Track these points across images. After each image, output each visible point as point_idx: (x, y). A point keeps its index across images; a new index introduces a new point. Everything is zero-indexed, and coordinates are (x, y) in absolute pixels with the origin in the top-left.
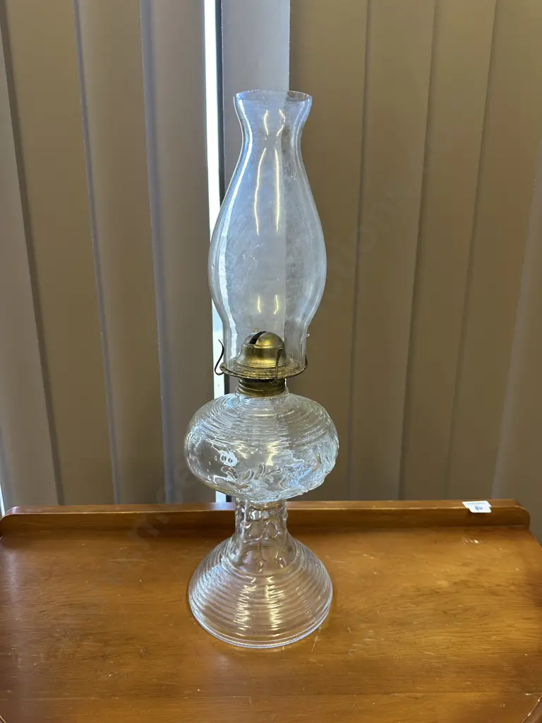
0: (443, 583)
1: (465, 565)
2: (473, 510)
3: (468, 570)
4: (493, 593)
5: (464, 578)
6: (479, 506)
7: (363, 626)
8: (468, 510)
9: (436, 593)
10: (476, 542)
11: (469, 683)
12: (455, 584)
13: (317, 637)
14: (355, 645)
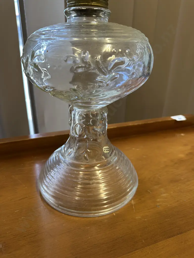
0: (182, 156)
2: (178, 120)
3: (189, 147)
5: (190, 151)
6: (179, 117)
7: (156, 187)
9: (182, 161)
10: (182, 135)
12: (187, 155)
13: (133, 201)
14: (158, 200)
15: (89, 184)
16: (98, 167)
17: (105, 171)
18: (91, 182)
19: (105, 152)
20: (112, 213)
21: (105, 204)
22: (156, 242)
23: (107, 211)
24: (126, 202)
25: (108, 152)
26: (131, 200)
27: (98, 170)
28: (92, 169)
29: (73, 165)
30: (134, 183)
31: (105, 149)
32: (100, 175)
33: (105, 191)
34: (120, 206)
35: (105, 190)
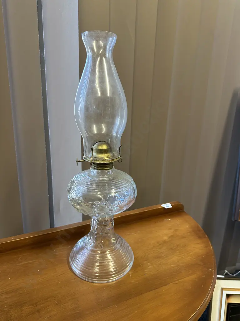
0: (166, 238)
1: (170, 229)
2: (166, 208)
3: (172, 231)
4: (183, 237)
5: (172, 234)
6: (167, 205)
7: (145, 262)
8: (164, 208)
9: (165, 242)
10: (169, 219)
11: (191, 272)
12: (170, 237)
13: (130, 272)
14: (146, 270)
15: (104, 263)
16: (109, 252)
17: (113, 254)
18: (105, 261)
19: (113, 242)
20: (118, 280)
21: (113, 274)
22: (142, 294)
23: (115, 279)
24: (126, 273)
25: (114, 241)
26: (129, 271)
27: (109, 254)
28: (105, 254)
29: (92, 251)
30: (131, 260)
31: (113, 240)
32: (110, 257)
33: (113, 266)
34: (122, 275)
35: (113, 268)
